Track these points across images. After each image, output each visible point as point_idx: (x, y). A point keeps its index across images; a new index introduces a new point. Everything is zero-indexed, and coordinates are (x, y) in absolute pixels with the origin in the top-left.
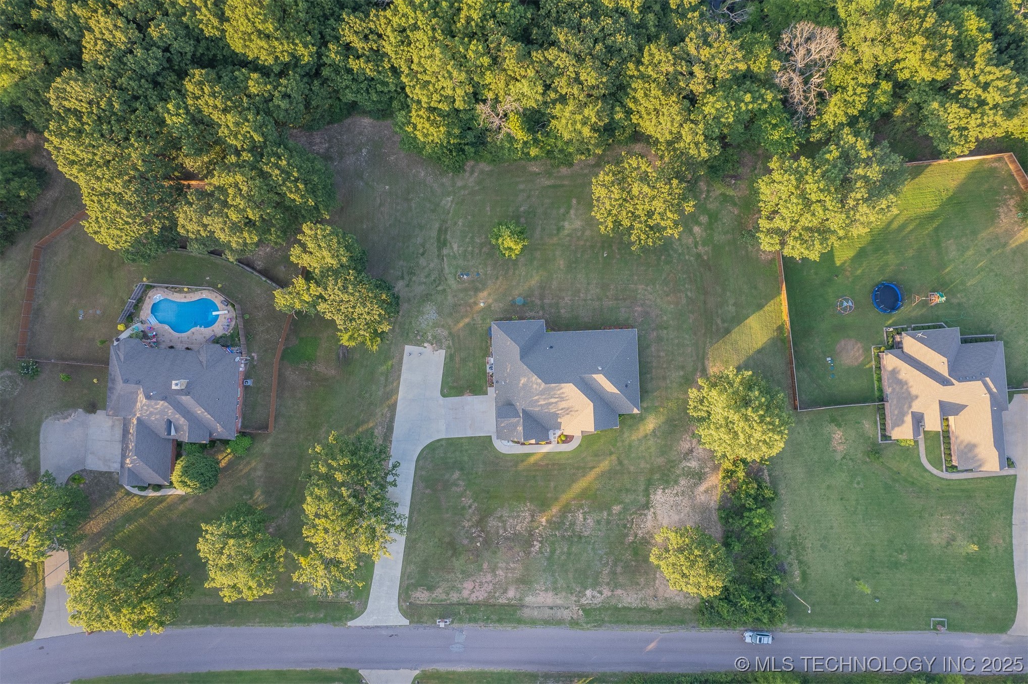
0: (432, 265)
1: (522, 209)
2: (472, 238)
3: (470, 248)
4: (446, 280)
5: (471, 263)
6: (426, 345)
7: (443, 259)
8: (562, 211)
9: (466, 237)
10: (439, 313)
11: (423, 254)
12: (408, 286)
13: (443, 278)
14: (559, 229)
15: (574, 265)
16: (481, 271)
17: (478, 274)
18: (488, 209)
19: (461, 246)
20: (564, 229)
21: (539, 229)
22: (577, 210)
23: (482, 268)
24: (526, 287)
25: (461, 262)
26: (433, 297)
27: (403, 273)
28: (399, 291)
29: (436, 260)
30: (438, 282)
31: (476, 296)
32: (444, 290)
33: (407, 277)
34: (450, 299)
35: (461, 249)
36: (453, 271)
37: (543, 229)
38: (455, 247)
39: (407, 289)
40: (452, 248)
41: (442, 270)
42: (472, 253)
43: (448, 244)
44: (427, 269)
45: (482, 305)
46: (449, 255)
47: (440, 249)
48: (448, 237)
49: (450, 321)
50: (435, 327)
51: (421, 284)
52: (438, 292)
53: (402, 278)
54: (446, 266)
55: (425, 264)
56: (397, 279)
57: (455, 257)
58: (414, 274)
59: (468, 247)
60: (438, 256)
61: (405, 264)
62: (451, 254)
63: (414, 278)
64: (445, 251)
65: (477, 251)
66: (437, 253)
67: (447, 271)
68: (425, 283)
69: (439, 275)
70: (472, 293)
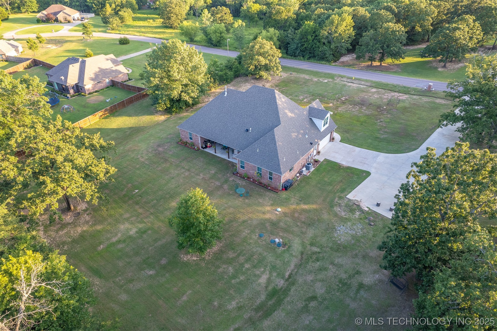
0: (310, 278)
1: (151, 272)
2: (234, 277)
3: (247, 266)
4: (302, 253)
5: (260, 250)
6: (367, 209)
7: (290, 277)
8: (120, 246)
9: (240, 283)
10: (334, 229)
11: (314, 298)
12: (358, 273)
13: (305, 257)
14: (141, 232)
15: (167, 196)
16: (255, 237)
17: (260, 236)
18: (185, 298)
19: (255, 275)
20: (140, 230)
21: (159, 243)
22: (108, 239)
23: (251, 238)
24: (224, 201)
25: (270, 258)
26: (330, 245)
27: (358, 291)
28: (375, 272)
29: (300, 280)
30: (314, 257)
31: (279, 221)
32: (312, 244)
33: (355, 282)
34: (311, 233)
35: (258, 272)
36: (287, 255)
37: (156, 240)
38: (263, 280)
39: (362, 270)
40: (269, 281)
41: (299, 266)
42: (248, 260)
43: (270, 288)
44: (320, 277)
45: (279, 209)
46: (278, 274)
47: (286, 291)
48: (263, 297)
49: (325, 216)
50: (346, 219)
51: (339, 266)
52: (321, 247)
53: (361, 286)
54: (292, 266)
55: (318, 285)
56: (369, 288)
57: (274, 268)
58: (340, 281)
59: (248, 269)
60: (293, 284)
61: (348, 301)
62: (275, 274)
63: (344, 276)
64: (281, 283)
65: (242, 259)
66: (293, 289)
67: (294, 262)
68: (332, 263)
69: (307, 263)
70: (282, 224)
